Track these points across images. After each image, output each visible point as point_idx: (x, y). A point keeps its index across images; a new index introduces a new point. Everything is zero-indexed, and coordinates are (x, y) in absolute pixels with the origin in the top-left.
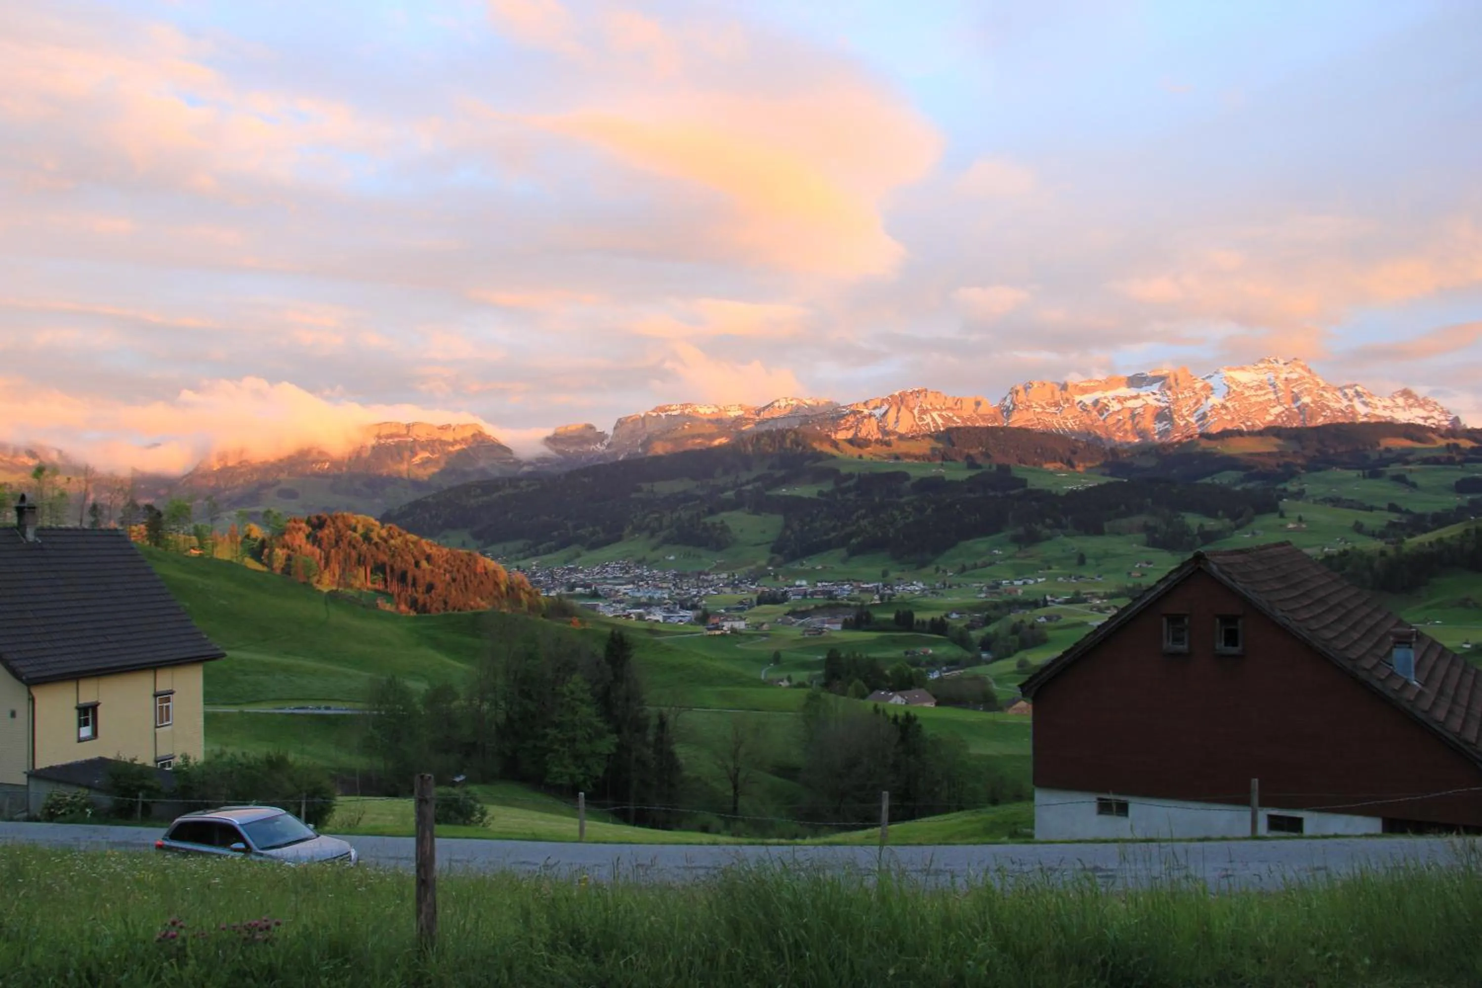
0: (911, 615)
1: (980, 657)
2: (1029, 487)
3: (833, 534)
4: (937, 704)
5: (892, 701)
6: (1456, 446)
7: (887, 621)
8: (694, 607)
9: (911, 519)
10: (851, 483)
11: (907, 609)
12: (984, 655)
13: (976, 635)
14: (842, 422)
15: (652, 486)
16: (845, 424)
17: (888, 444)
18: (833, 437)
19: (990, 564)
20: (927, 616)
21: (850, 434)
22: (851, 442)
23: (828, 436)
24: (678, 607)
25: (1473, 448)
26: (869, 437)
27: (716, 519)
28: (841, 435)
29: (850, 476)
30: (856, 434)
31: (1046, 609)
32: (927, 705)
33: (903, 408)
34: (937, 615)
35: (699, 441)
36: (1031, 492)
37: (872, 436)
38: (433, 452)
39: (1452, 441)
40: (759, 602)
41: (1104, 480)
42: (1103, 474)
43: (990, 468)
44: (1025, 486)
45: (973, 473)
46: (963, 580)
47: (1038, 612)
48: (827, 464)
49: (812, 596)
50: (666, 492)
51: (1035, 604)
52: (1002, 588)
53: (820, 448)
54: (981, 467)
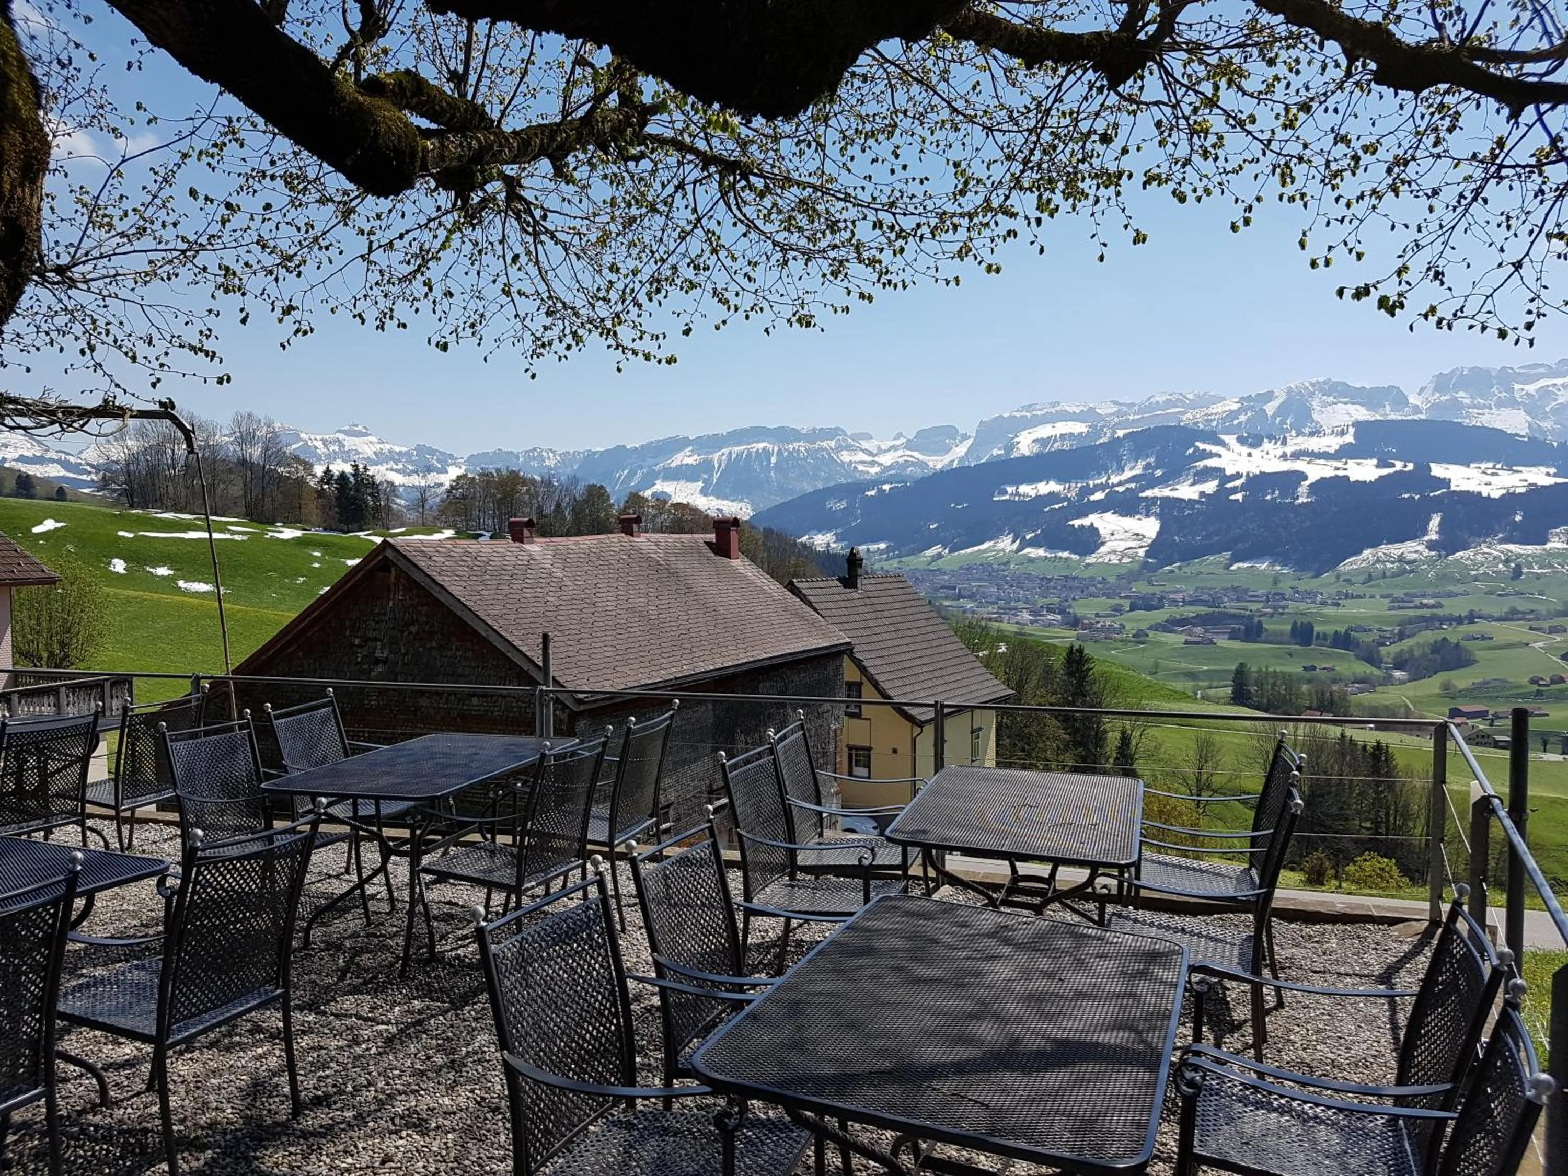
0: (1310, 627)
1: (1391, 676)
2: (1453, 488)
3: (1216, 538)
7: (1282, 634)
8: (1063, 611)
9: (1308, 523)
10: (1238, 483)
11: (1305, 620)
12: (1398, 674)
13: (1389, 651)
15: (1018, 488)
17: (1282, 441)
20: (1330, 629)
23: (1213, 433)
24: (1045, 610)
27: (1084, 520)
31: (1472, 626)
34: (1342, 629)
36: (1455, 493)
40: (1133, 608)
41: (1551, 481)
42: (1548, 474)
43: (1405, 466)
44: (1449, 487)
45: (1385, 472)
46: (1369, 591)
47: (1465, 628)
48: (1212, 463)
49: (1191, 603)
50: (1033, 494)
51: (1459, 620)
52: (1417, 601)
53: (1201, 446)
54: (1393, 465)
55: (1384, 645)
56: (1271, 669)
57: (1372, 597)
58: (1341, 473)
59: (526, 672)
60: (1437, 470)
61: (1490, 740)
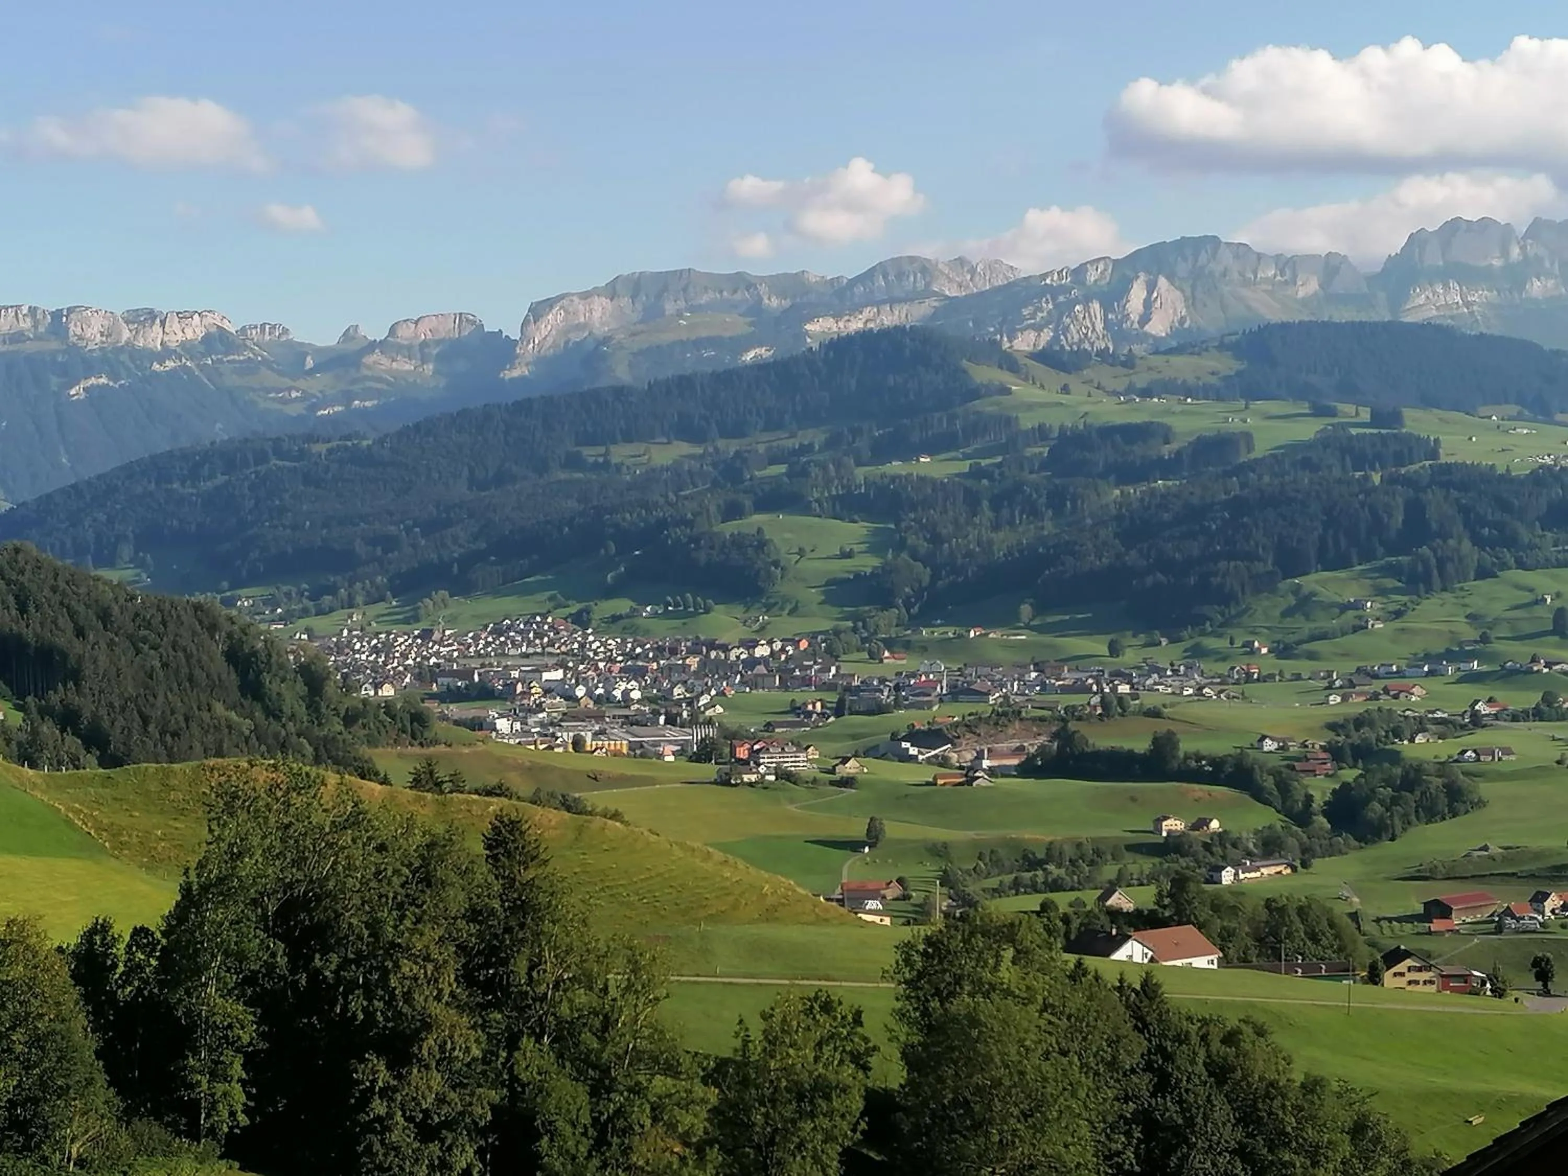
2: (1443, 459)
4: (1225, 962)
5: (1120, 955)
8: (696, 721)
10: (1043, 447)
14: (1025, 312)
16: (1033, 316)
17: (1129, 363)
18: (1006, 345)
19: (1355, 629)
21: (1044, 340)
22: (1045, 357)
23: (996, 344)
26: (1087, 346)
28: (1025, 342)
29: (1041, 433)
30: (1056, 339)
32: (1200, 962)
33: (1162, 282)
34: (1233, 745)
35: (708, 353)
36: (1448, 468)
37: (1092, 344)
38: (114, 376)
40: (838, 709)
43: (1356, 414)
44: (1435, 456)
45: (1318, 426)
46: (1289, 667)
48: (990, 406)
49: (953, 696)
50: (637, 466)
52: (1377, 685)
53: (976, 372)
54: (1332, 413)
55: (1310, 773)
57: (1295, 678)
60: (1419, 422)
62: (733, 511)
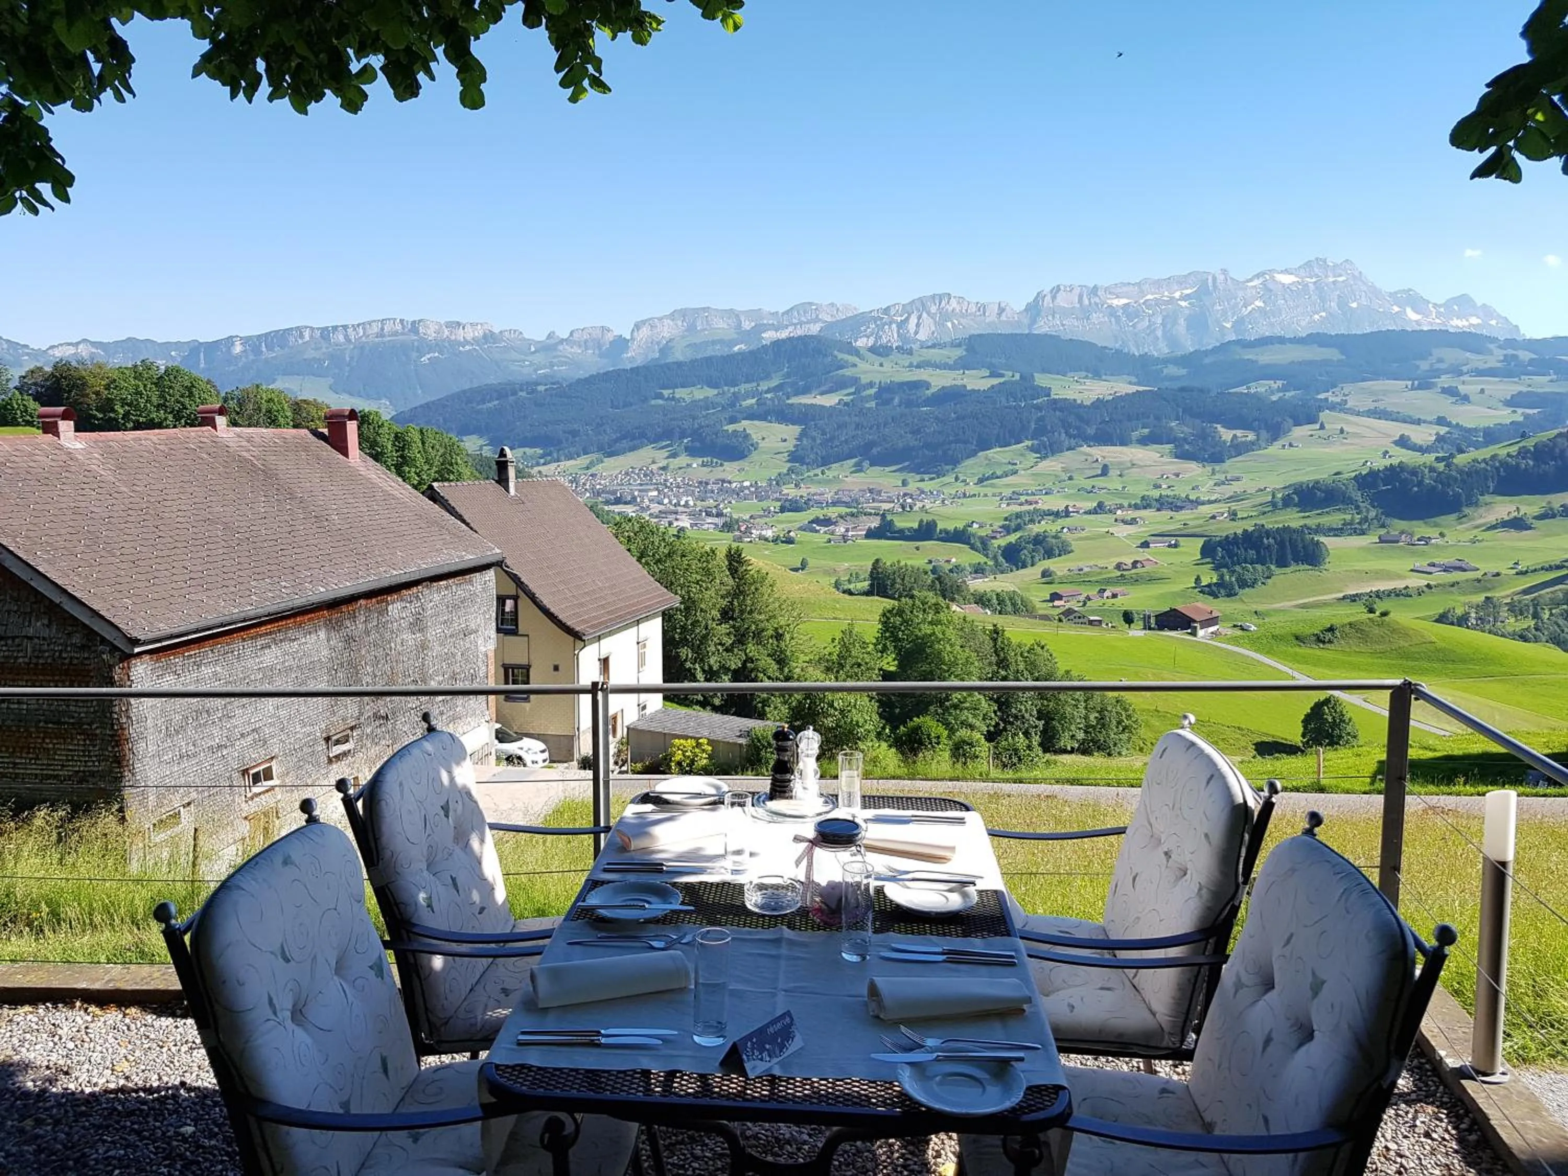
0: (934, 524)
1: (1001, 567)
2: (1053, 396)
3: (855, 442)
6: (1515, 357)
7: (910, 530)
8: (720, 515)
9: (931, 429)
10: (871, 391)
11: (930, 518)
12: (1006, 564)
13: (998, 543)
14: (862, 328)
15: (674, 393)
16: (865, 331)
17: (910, 352)
18: (854, 344)
19: (1011, 474)
20: (950, 527)
21: (871, 342)
22: (872, 350)
23: (849, 343)
24: (704, 514)
25: (1532, 360)
26: (891, 345)
27: (738, 427)
28: (862, 343)
29: (871, 385)
30: (876, 341)
31: (1068, 519)
33: (924, 315)
34: (960, 525)
35: (718, 347)
36: (1055, 401)
37: (893, 344)
38: (442, 353)
39: (1510, 352)
40: (783, 509)
41: (1133, 389)
42: (1130, 383)
43: (1013, 376)
44: (1049, 395)
45: (995, 381)
46: (983, 491)
47: (1061, 522)
48: (848, 372)
49: (834, 504)
50: (688, 399)
51: (1057, 515)
52: (1023, 499)
53: (841, 356)
54: (1002, 376)
55: (994, 538)
56: (902, 563)
57: (986, 495)
58: (959, 383)
59: (58, 606)
60: (1042, 380)
61: (1085, 620)
62: (733, 420)
